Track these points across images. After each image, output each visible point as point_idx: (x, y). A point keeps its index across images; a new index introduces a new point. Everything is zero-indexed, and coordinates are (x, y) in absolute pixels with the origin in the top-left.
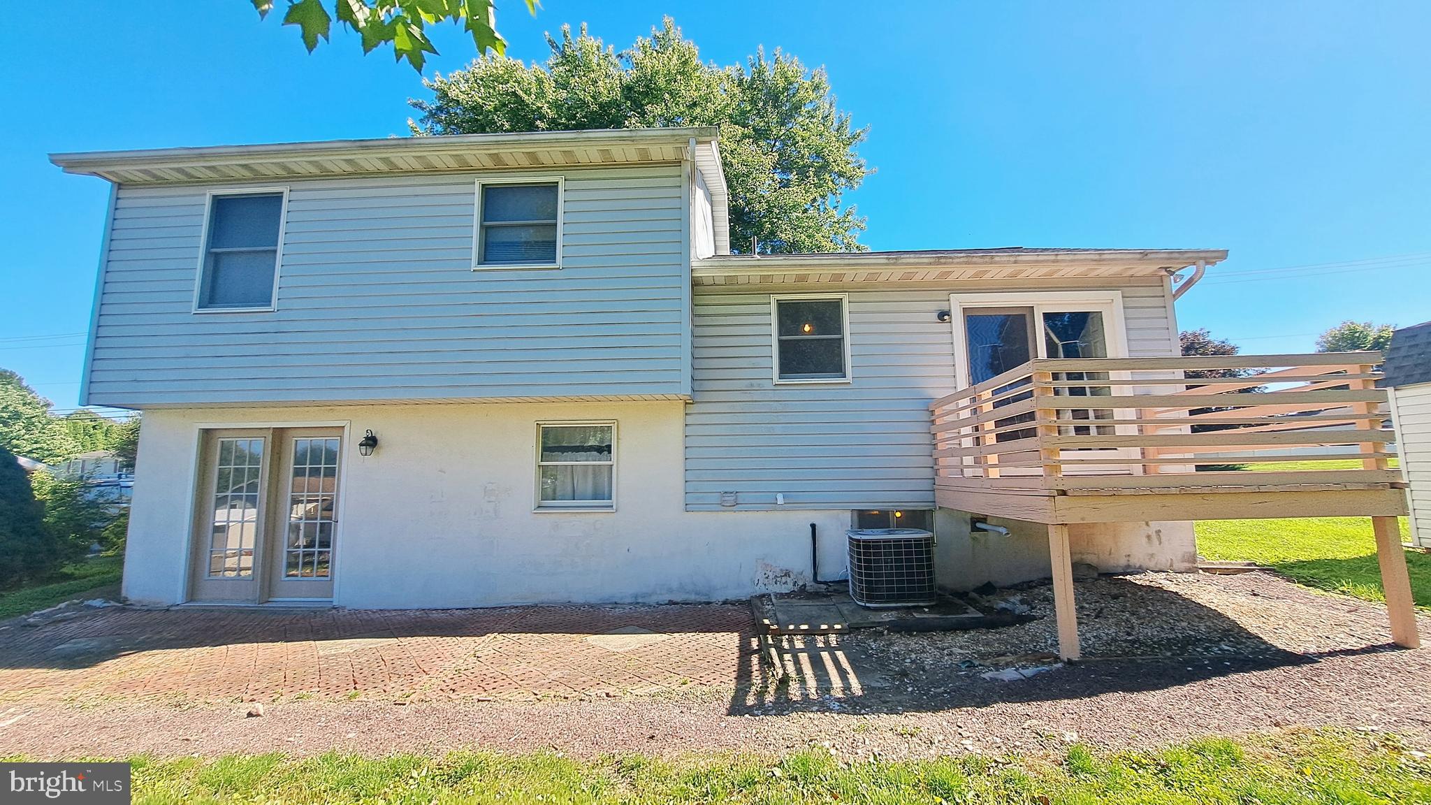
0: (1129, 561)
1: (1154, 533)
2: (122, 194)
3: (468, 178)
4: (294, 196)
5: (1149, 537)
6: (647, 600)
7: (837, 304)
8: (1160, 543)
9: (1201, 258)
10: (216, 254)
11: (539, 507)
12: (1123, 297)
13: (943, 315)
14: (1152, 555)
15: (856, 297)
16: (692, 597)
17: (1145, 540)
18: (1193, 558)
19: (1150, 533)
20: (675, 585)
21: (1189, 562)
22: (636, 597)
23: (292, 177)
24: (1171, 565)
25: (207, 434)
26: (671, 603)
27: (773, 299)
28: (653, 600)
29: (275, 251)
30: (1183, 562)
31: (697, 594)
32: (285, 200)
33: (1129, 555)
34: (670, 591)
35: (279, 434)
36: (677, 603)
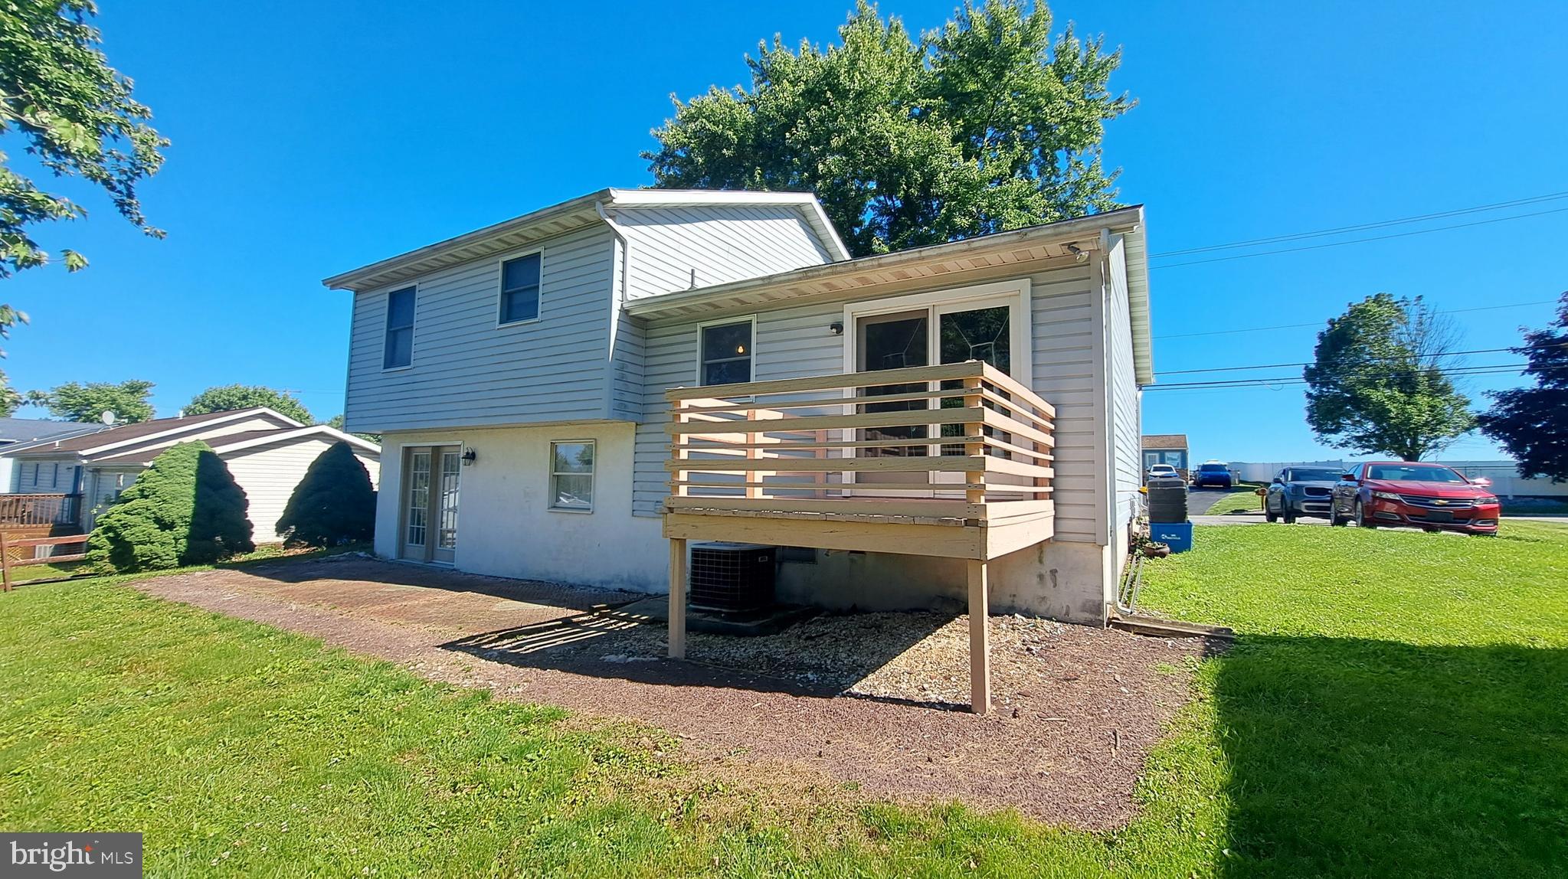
0: (1013, 601)
1: (1049, 573)
2: (359, 297)
3: (493, 259)
4: (422, 286)
5: (1041, 577)
6: (608, 587)
7: (748, 325)
8: (1055, 586)
9: (1101, 227)
10: (394, 331)
11: (555, 507)
12: (1033, 285)
13: (838, 328)
14: (1044, 598)
15: (764, 317)
16: (636, 588)
17: (1036, 580)
18: (1098, 608)
19: (1043, 572)
20: (625, 576)
21: (1091, 612)
22: (602, 583)
23: (419, 274)
24: (1067, 613)
25: (408, 451)
26: (621, 590)
27: (699, 326)
28: (612, 586)
29: (412, 327)
30: (1083, 611)
31: (639, 585)
32: (417, 290)
33: (1014, 596)
34: (622, 580)
35: (437, 450)
36: (625, 592)
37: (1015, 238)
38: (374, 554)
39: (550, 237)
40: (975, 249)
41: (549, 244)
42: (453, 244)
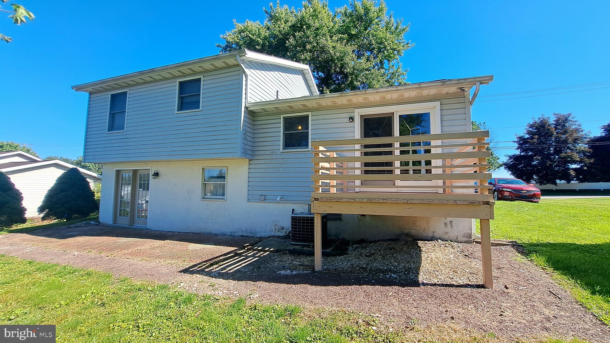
0: (434, 234)
1: (449, 222)
2: (92, 96)
3: (174, 80)
4: (131, 92)
5: (446, 224)
6: (235, 234)
7: (307, 117)
8: (452, 227)
9: (477, 81)
10: (113, 113)
11: (204, 198)
12: (441, 104)
13: (352, 119)
14: (447, 233)
15: (315, 113)
16: (249, 235)
17: (443, 225)
18: (470, 236)
19: (446, 222)
20: (244, 229)
21: (467, 238)
22: (231, 233)
23: (129, 86)
24: (457, 238)
25: (118, 172)
26: (242, 236)
27: (282, 117)
28: (237, 234)
29: (125, 111)
30: (464, 237)
31: (251, 233)
32: (128, 94)
33: (434, 232)
34: (242, 232)
35: (135, 172)
36: (244, 236)
37: (440, 84)
38: (99, 223)
39: (207, 71)
40: (422, 87)
41: (205, 74)
42: (153, 72)
